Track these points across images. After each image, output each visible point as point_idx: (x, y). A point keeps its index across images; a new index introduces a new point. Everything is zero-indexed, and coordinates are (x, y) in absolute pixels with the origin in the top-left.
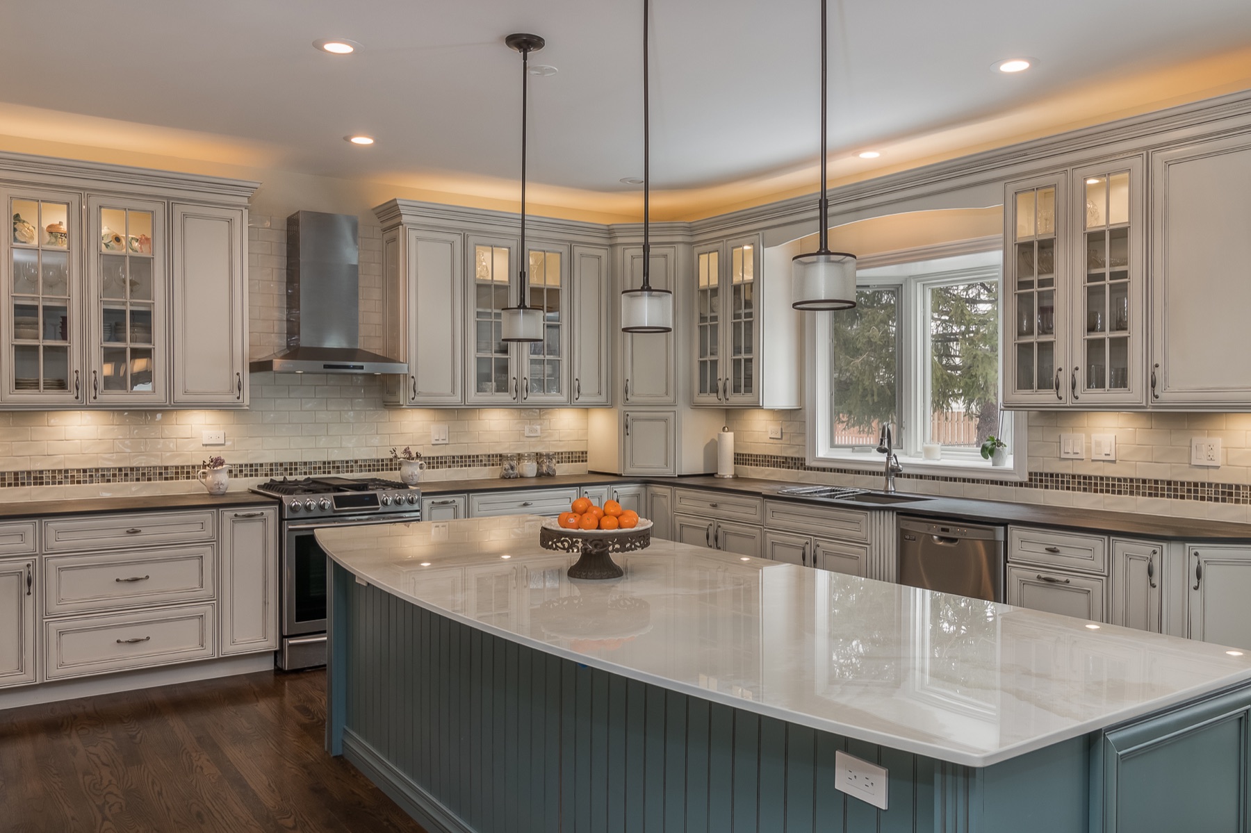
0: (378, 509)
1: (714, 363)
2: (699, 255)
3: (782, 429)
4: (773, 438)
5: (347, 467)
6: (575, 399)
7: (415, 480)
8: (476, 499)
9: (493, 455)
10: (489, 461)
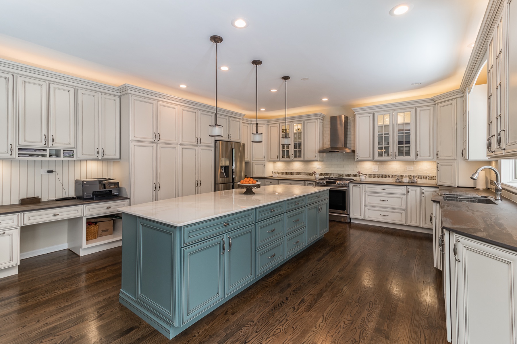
0: (336, 185)
5: (348, 175)
6: (417, 158)
7: (362, 180)
8: (366, 186)
9: (394, 175)
10: (393, 177)
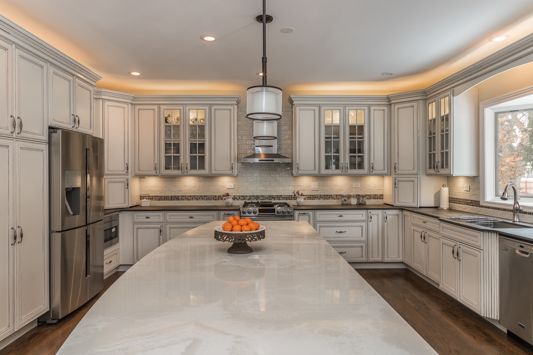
0: (275, 214)
1: (434, 154)
2: (428, 104)
3: (470, 186)
4: (466, 191)
5: (278, 198)
6: (371, 172)
7: (302, 204)
8: (318, 213)
9: (338, 195)
10: (336, 197)
